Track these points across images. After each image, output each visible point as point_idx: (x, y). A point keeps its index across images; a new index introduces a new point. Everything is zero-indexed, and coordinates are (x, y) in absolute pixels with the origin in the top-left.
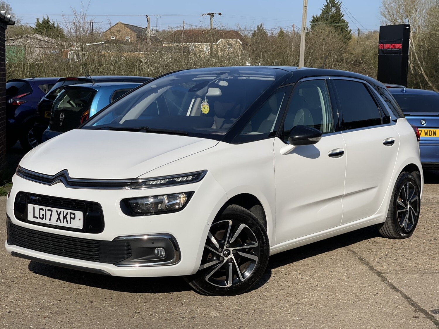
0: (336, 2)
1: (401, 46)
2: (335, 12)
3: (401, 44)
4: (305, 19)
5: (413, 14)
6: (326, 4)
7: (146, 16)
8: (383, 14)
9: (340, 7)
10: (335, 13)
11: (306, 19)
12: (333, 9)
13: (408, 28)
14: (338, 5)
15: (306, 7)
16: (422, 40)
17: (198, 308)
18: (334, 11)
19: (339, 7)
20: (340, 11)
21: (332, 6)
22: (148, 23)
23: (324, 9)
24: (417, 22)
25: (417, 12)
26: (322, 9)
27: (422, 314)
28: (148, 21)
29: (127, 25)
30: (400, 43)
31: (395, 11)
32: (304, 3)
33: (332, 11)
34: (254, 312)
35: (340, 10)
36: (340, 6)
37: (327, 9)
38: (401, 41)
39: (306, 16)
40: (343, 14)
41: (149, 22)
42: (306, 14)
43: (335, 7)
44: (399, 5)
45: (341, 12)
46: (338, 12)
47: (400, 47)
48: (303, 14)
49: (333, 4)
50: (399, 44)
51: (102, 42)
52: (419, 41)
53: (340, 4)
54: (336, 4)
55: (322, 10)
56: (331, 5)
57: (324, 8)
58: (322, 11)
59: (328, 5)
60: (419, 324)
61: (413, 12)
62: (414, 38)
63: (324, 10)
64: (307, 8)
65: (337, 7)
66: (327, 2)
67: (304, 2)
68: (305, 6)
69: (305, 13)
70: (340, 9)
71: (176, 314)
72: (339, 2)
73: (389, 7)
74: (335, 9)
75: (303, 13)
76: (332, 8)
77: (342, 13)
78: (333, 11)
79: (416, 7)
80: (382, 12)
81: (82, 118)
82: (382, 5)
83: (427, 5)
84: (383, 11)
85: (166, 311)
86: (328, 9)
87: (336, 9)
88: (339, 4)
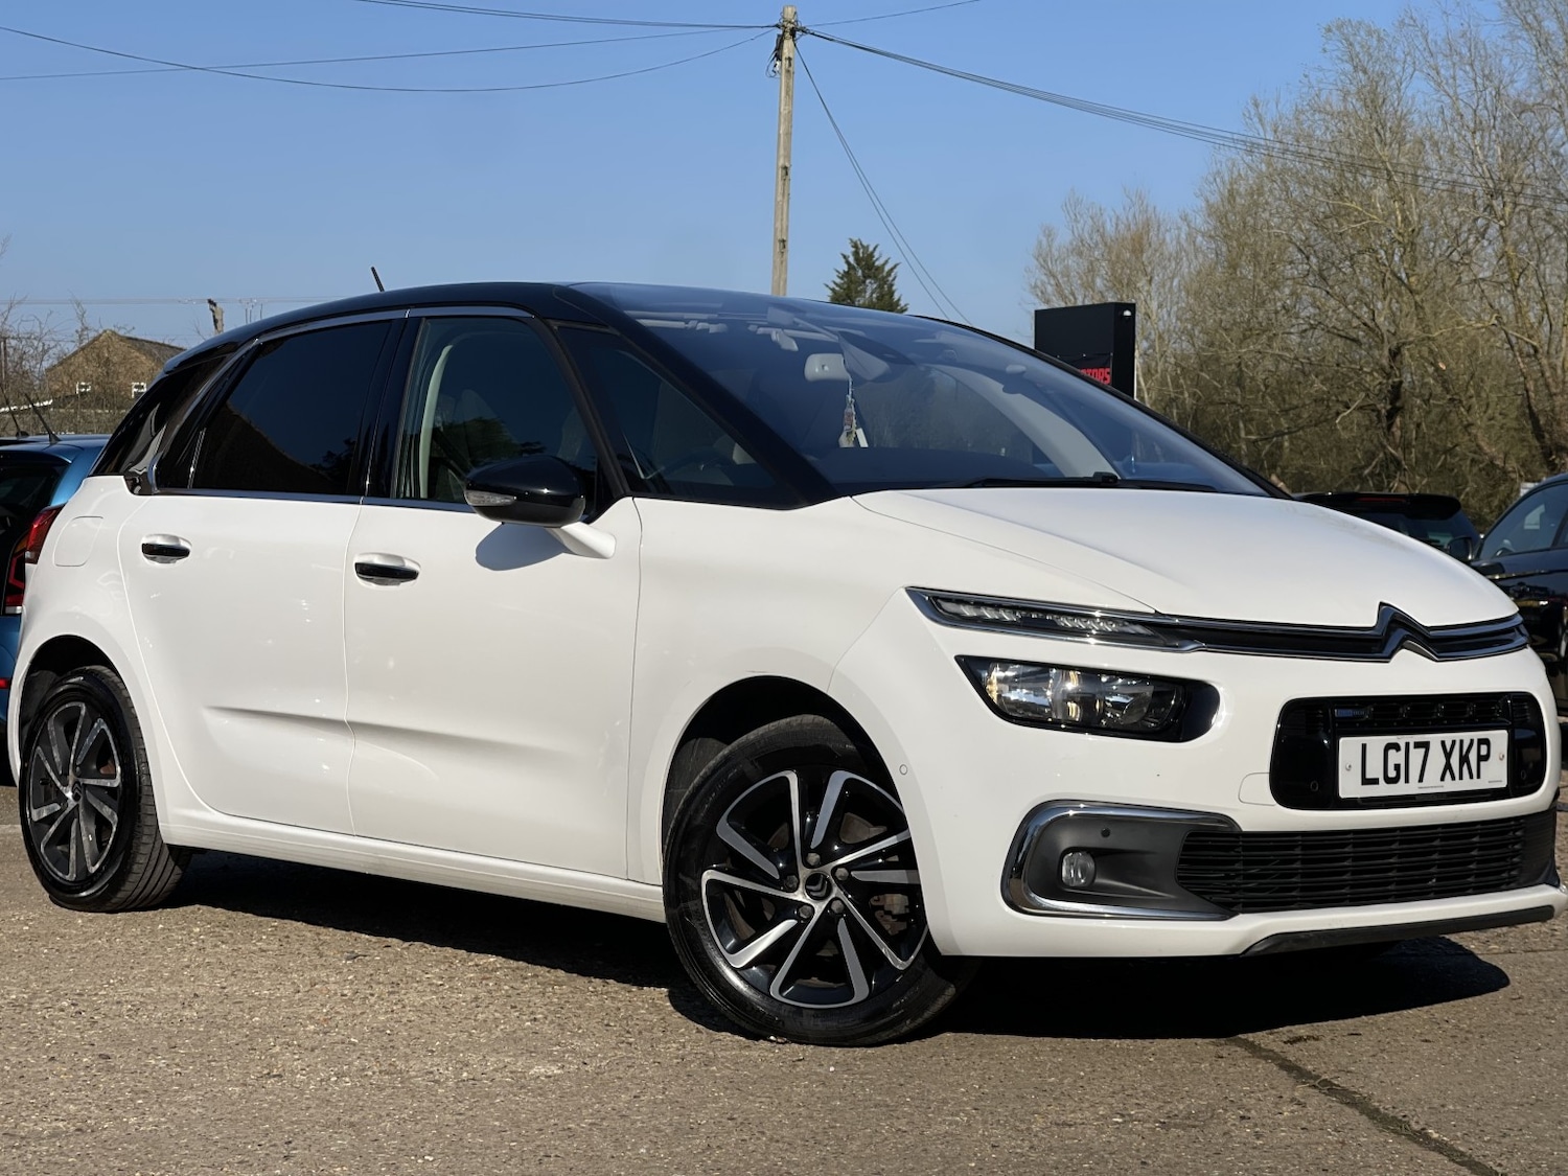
0: (877, 263)
1: (1108, 377)
2: (874, 295)
3: (1108, 370)
4: (782, 283)
5: (1140, 292)
6: (846, 270)
7: (210, 302)
8: (1040, 294)
9: (894, 279)
10: (877, 298)
11: (785, 281)
12: (871, 286)
13: (1127, 313)
14: (885, 274)
15: (784, 241)
16: (1175, 380)
17: (487, 1058)
18: (872, 293)
19: (890, 279)
20: (891, 293)
21: (864, 277)
22: (216, 327)
23: (835, 283)
24: (1154, 317)
25: (1153, 285)
26: (833, 286)
27: (1238, 1049)
28: (215, 321)
29: (136, 339)
30: (1104, 366)
31: (1079, 282)
32: (776, 229)
33: (865, 292)
34: (680, 1060)
35: (894, 288)
36: (893, 274)
37: (849, 287)
38: (1109, 360)
39: (786, 273)
40: (902, 303)
41: (219, 324)
42: (786, 267)
43: (875, 277)
44: (1091, 263)
45: (896, 297)
46: (887, 297)
47: (1105, 379)
48: (775, 267)
49: (870, 270)
50: (1101, 370)
51: (46, 403)
52: (1163, 383)
53: (892, 269)
54: (878, 268)
55: (833, 290)
56: (863, 272)
57: (838, 281)
58: (830, 293)
59: (852, 272)
60: (1231, 1070)
61: (1139, 285)
62: (1148, 373)
63: (837, 289)
64: (789, 244)
65: (884, 278)
66: (848, 263)
67: (778, 225)
68: (779, 238)
69: (782, 262)
70: (892, 285)
71: (414, 1073)
72: (886, 262)
73: (1058, 269)
74: (875, 286)
75: (774, 262)
76: (864, 282)
77: (899, 300)
78: (868, 295)
79: (1149, 270)
80: (1036, 286)
81: (15, 560)
82: (1036, 262)
83: (1185, 264)
84: (1039, 283)
85: (375, 1069)
86: (853, 286)
87: (881, 287)
88: (887, 268)
